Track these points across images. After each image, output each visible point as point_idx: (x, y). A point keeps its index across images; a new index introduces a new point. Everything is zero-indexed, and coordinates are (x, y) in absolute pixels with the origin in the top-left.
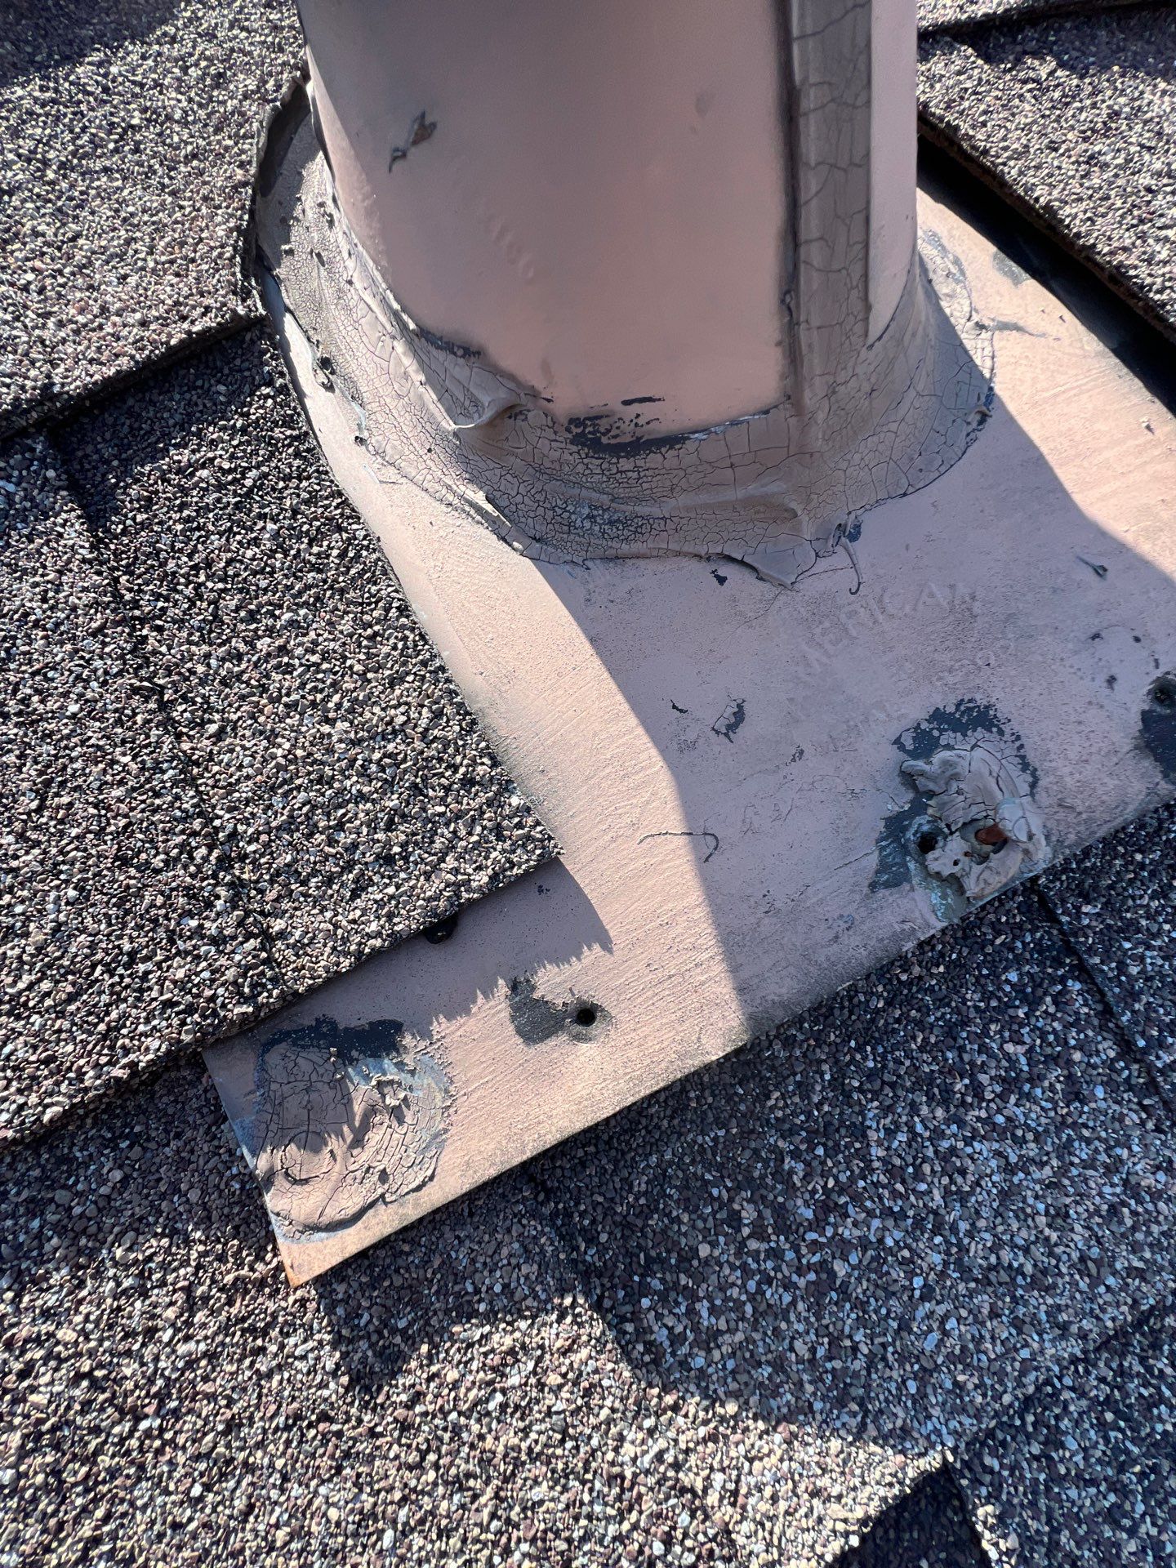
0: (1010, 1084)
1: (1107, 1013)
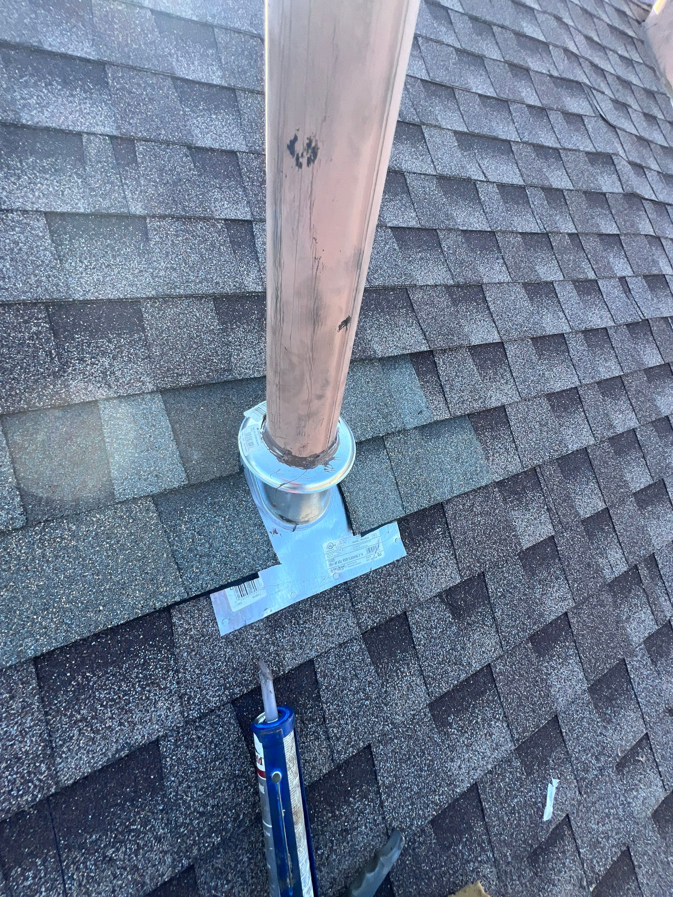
0: (335, 608)
1: (351, 599)
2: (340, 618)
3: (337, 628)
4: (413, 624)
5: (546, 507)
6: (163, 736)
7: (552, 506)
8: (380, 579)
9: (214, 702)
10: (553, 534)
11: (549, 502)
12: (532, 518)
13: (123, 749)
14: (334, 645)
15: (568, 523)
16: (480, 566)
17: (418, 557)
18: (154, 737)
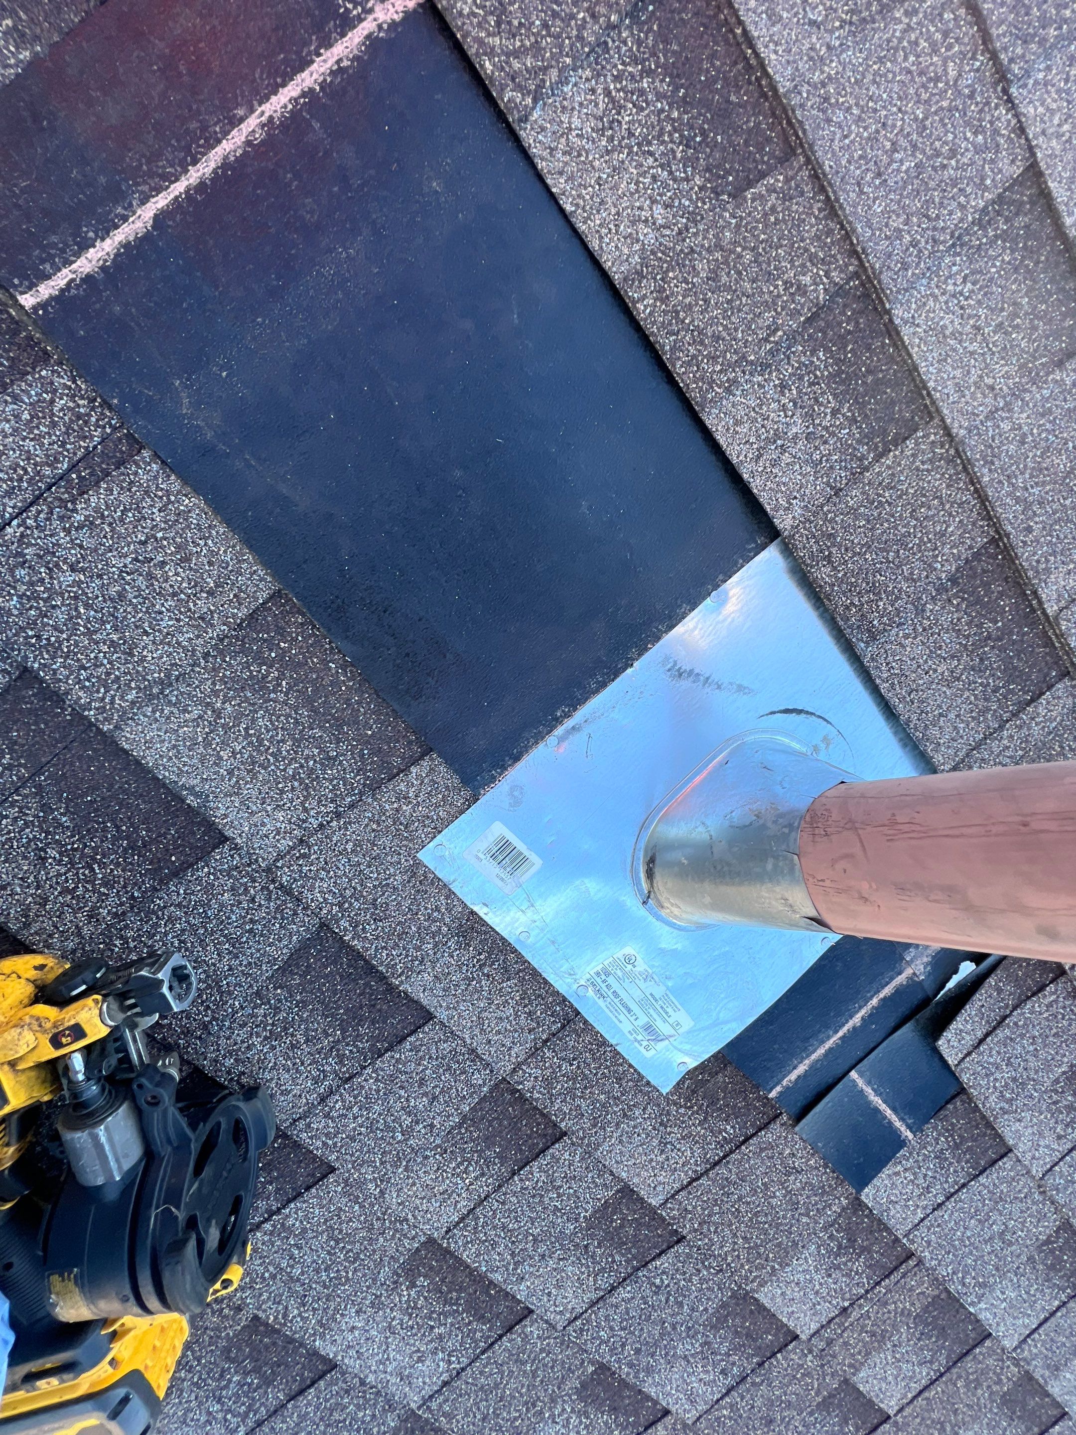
0: (529, 1014)
1: (554, 1035)
2: (516, 1031)
3: (499, 1032)
4: (553, 1156)
5: (846, 1304)
6: (236, 845)
7: (855, 1315)
8: (607, 1067)
9: (314, 896)
10: (803, 1337)
11: (860, 1306)
12: (817, 1287)
13: (197, 795)
14: (469, 1042)
15: (834, 1356)
16: (696, 1231)
17: (668, 1114)
18: (229, 833)
